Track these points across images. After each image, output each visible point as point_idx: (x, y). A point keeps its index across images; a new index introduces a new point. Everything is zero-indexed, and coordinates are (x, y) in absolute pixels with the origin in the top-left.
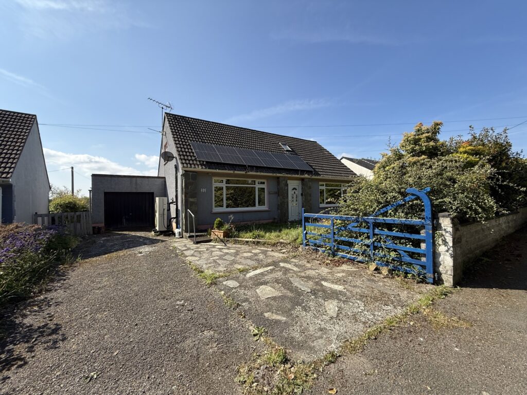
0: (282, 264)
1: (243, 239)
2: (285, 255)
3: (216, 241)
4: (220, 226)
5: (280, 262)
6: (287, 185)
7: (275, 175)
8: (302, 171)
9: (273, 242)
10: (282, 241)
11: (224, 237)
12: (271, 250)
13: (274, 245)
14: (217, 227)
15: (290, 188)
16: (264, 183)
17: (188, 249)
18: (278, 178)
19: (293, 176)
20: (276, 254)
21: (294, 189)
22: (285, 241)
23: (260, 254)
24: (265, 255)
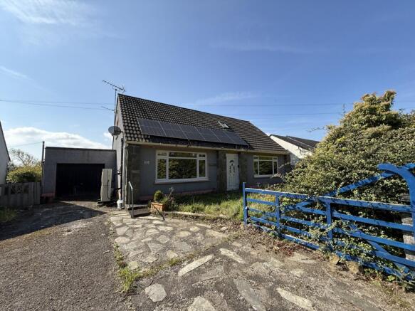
0: (223, 251)
1: (182, 213)
2: (225, 236)
3: (155, 214)
4: (160, 198)
5: (221, 246)
6: (226, 158)
7: (214, 148)
8: (238, 145)
9: (213, 216)
10: (221, 215)
11: (163, 210)
12: (210, 227)
13: (214, 220)
14: (157, 200)
15: (228, 161)
16: (204, 156)
17: (124, 225)
18: (217, 151)
19: (231, 150)
20: (216, 234)
21: (231, 161)
22: (225, 217)
23: (198, 234)
24: (204, 234)
